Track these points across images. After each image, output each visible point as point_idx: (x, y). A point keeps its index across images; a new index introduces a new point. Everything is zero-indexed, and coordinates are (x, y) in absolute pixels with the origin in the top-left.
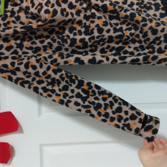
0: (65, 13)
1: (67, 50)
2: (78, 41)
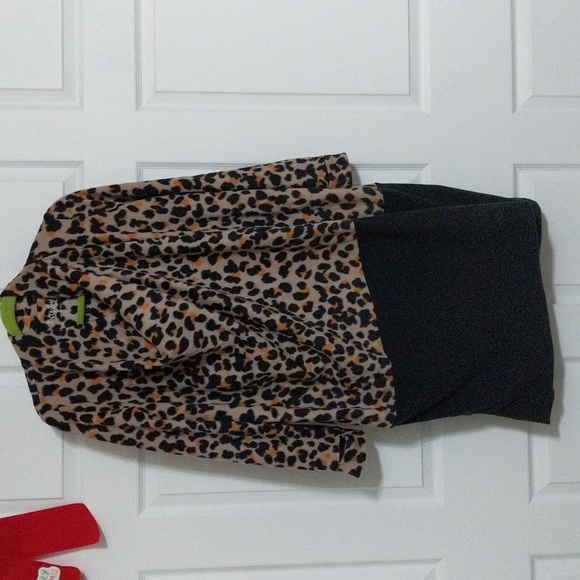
0: (201, 341)
1: (201, 392)
2: (223, 380)
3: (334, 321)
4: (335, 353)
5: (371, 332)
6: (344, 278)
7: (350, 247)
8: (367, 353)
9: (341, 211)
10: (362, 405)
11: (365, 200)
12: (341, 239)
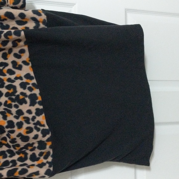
3: (9, 102)
4: (7, 127)
5: (37, 110)
6: (18, 73)
7: (22, 51)
8: (33, 126)
9: (16, 26)
10: (29, 162)
11: (34, 19)
12: (15, 44)
